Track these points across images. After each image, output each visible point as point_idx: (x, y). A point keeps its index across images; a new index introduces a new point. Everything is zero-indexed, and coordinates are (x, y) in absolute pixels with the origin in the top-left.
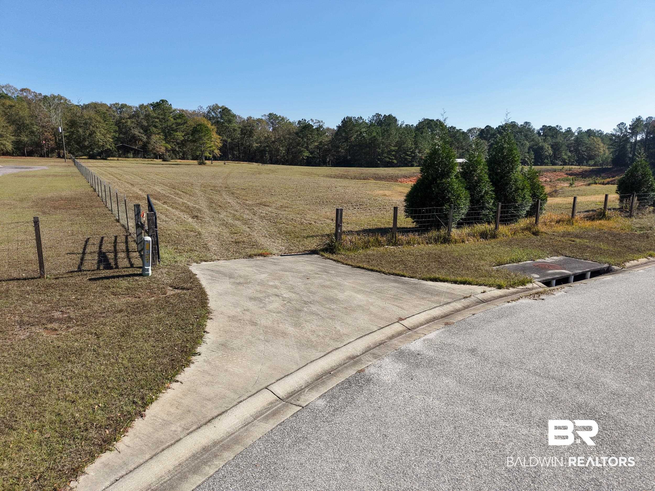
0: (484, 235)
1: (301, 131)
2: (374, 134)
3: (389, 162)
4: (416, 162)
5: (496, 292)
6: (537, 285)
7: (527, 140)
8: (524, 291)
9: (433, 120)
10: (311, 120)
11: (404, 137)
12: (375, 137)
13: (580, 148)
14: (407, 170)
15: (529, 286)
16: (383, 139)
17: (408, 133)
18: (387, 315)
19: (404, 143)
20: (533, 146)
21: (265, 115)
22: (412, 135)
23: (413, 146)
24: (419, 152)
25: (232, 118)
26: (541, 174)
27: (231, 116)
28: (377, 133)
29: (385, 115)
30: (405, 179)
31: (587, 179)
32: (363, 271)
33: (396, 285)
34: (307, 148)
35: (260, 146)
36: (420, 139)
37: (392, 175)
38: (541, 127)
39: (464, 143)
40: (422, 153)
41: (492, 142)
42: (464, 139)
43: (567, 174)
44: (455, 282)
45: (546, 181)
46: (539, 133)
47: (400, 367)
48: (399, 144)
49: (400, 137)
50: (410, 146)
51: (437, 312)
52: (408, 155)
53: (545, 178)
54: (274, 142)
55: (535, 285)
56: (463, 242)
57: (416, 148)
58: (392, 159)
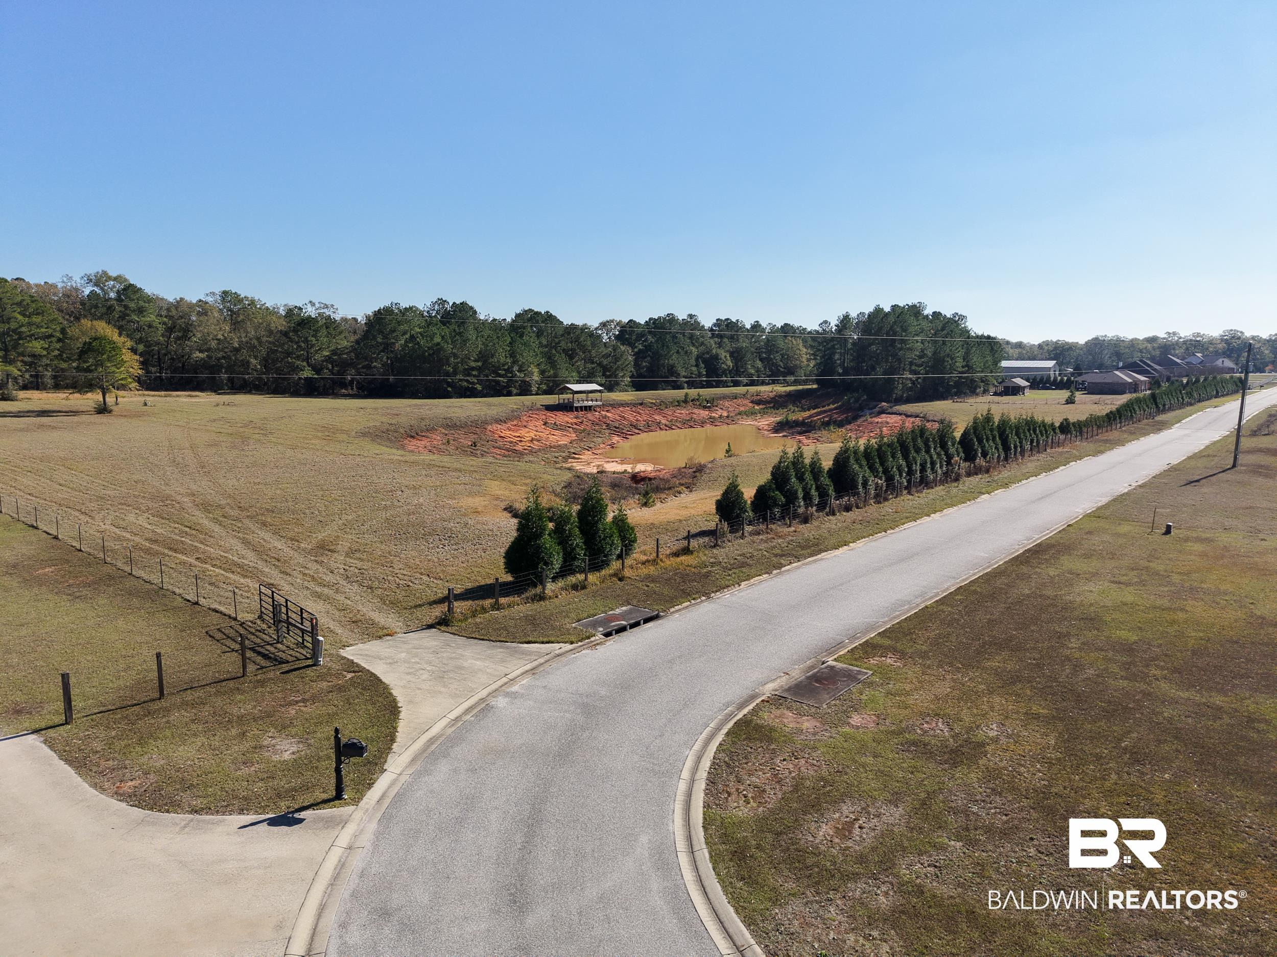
0: (575, 587)
1: (295, 331)
2: (437, 339)
3: (467, 389)
4: (515, 387)
5: (569, 647)
6: (599, 637)
7: (694, 345)
8: (588, 643)
9: (540, 313)
10: (311, 302)
11: (491, 344)
12: (438, 344)
13: (772, 356)
14: (501, 405)
15: (593, 639)
16: (455, 347)
17: (498, 337)
18: (498, 673)
19: (493, 356)
20: (704, 354)
21: (213, 294)
22: (506, 341)
23: (509, 360)
24: (520, 371)
25: (147, 305)
26: (715, 404)
27: (145, 302)
28: (443, 337)
29: (454, 303)
30: (499, 426)
31: (781, 411)
32: (476, 641)
33: (501, 650)
34: (307, 359)
35: (209, 357)
36: (519, 347)
37: (476, 418)
38: (715, 321)
39: (593, 353)
40: (524, 371)
41: (641, 347)
42: (593, 345)
43: (752, 402)
44: (543, 643)
45: (721, 417)
46: (711, 330)
47: (507, 700)
48: (484, 357)
49: (483, 344)
50: (502, 360)
51: (528, 667)
52: (500, 376)
53: (720, 411)
54: (237, 350)
55: (597, 638)
56: (557, 597)
57: (514, 362)
58: (473, 383)
